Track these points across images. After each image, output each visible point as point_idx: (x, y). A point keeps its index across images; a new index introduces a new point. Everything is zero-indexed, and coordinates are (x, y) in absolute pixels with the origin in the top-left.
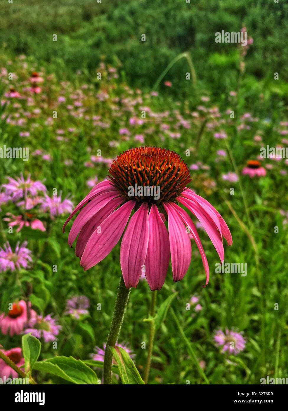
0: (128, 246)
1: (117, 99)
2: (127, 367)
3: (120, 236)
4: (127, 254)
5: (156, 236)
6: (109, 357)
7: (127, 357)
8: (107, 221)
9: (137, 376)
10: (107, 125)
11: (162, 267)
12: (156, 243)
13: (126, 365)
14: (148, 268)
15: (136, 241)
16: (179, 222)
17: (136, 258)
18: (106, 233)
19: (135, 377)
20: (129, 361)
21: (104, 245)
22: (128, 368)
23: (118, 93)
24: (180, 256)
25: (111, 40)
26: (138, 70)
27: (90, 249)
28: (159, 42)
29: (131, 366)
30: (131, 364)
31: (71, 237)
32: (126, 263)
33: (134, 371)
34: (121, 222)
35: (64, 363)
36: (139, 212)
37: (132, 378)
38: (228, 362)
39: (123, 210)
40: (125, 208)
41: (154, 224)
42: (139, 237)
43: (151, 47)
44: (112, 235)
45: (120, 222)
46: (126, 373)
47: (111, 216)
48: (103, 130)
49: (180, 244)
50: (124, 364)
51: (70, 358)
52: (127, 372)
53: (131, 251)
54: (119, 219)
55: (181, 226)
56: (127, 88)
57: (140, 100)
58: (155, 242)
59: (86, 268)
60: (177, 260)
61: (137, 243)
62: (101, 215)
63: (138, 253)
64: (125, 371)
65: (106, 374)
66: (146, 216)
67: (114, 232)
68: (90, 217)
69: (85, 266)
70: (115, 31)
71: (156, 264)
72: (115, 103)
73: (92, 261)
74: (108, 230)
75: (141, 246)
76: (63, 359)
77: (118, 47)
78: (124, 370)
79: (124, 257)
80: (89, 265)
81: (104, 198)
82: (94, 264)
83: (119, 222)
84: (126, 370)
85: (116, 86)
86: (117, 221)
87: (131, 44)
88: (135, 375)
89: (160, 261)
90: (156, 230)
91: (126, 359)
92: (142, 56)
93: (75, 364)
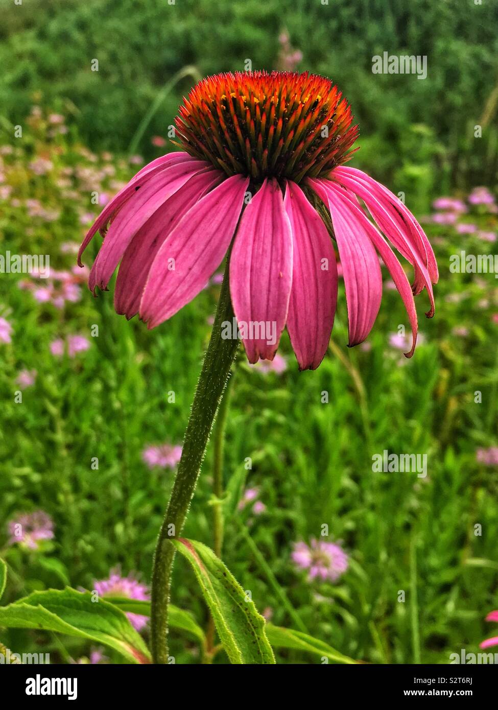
0: (245, 269)
1: (68, 171)
2: (211, 574)
3: (225, 247)
4: (245, 284)
5: (305, 247)
6: (166, 565)
7: (209, 556)
8: (193, 215)
9: (234, 591)
10: (55, 215)
11: (321, 313)
12: (307, 262)
13: (209, 572)
14: (293, 315)
15: (262, 255)
16: (349, 216)
17: (269, 291)
18: (190, 243)
19: (232, 595)
20: (215, 564)
21: (190, 269)
22: (214, 578)
23: (70, 161)
24: (361, 285)
25: (48, 74)
26: (100, 125)
27: (159, 279)
28: (134, 76)
29: (220, 574)
30: (220, 569)
31: (103, 269)
32: (245, 304)
33: (227, 582)
34: (224, 219)
35: (53, 603)
36: (261, 196)
37: (224, 598)
38: (318, 599)
39: (223, 194)
40: (229, 189)
41: (297, 220)
42: (268, 247)
43: (121, 85)
44: (206, 248)
45: (220, 220)
46: (212, 588)
47: (201, 206)
48: (47, 225)
49: (359, 260)
50: (206, 571)
51: (68, 591)
52: (213, 586)
53: (255, 279)
54: (217, 212)
55: (355, 223)
56: (84, 152)
57: (110, 170)
58: (303, 259)
59: (152, 325)
60: (355, 292)
61: (267, 261)
62: (170, 212)
63: (273, 282)
64: (211, 584)
65: (156, 605)
66: (279, 204)
67: (210, 241)
68: (149, 214)
69: (151, 319)
70: (53, 59)
71: (310, 307)
72: (64, 176)
73: (166, 307)
74: (195, 236)
75: (277, 265)
76: (51, 594)
77: (60, 86)
78: (207, 582)
79: (240, 292)
80: (159, 315)
81: (174, 176)
82: (172, 313)
83: (219, 218)
84: (212, 582)
85: (64, 148)
86: (214, 216)
87: (85, 79)
88: (231, 590)
89: (317, 301)
90: (302, 234)
91: (208, 560)
92: (106, 101)
93: (78, 600)
